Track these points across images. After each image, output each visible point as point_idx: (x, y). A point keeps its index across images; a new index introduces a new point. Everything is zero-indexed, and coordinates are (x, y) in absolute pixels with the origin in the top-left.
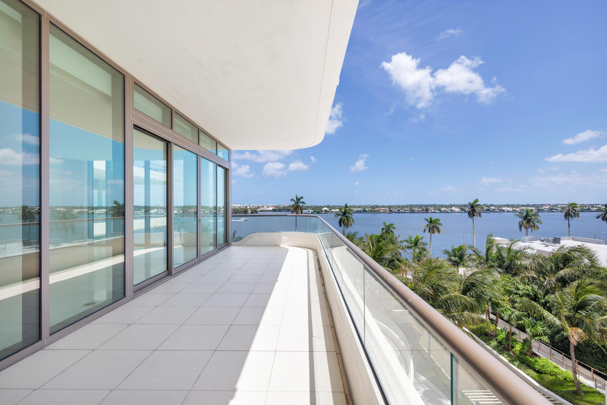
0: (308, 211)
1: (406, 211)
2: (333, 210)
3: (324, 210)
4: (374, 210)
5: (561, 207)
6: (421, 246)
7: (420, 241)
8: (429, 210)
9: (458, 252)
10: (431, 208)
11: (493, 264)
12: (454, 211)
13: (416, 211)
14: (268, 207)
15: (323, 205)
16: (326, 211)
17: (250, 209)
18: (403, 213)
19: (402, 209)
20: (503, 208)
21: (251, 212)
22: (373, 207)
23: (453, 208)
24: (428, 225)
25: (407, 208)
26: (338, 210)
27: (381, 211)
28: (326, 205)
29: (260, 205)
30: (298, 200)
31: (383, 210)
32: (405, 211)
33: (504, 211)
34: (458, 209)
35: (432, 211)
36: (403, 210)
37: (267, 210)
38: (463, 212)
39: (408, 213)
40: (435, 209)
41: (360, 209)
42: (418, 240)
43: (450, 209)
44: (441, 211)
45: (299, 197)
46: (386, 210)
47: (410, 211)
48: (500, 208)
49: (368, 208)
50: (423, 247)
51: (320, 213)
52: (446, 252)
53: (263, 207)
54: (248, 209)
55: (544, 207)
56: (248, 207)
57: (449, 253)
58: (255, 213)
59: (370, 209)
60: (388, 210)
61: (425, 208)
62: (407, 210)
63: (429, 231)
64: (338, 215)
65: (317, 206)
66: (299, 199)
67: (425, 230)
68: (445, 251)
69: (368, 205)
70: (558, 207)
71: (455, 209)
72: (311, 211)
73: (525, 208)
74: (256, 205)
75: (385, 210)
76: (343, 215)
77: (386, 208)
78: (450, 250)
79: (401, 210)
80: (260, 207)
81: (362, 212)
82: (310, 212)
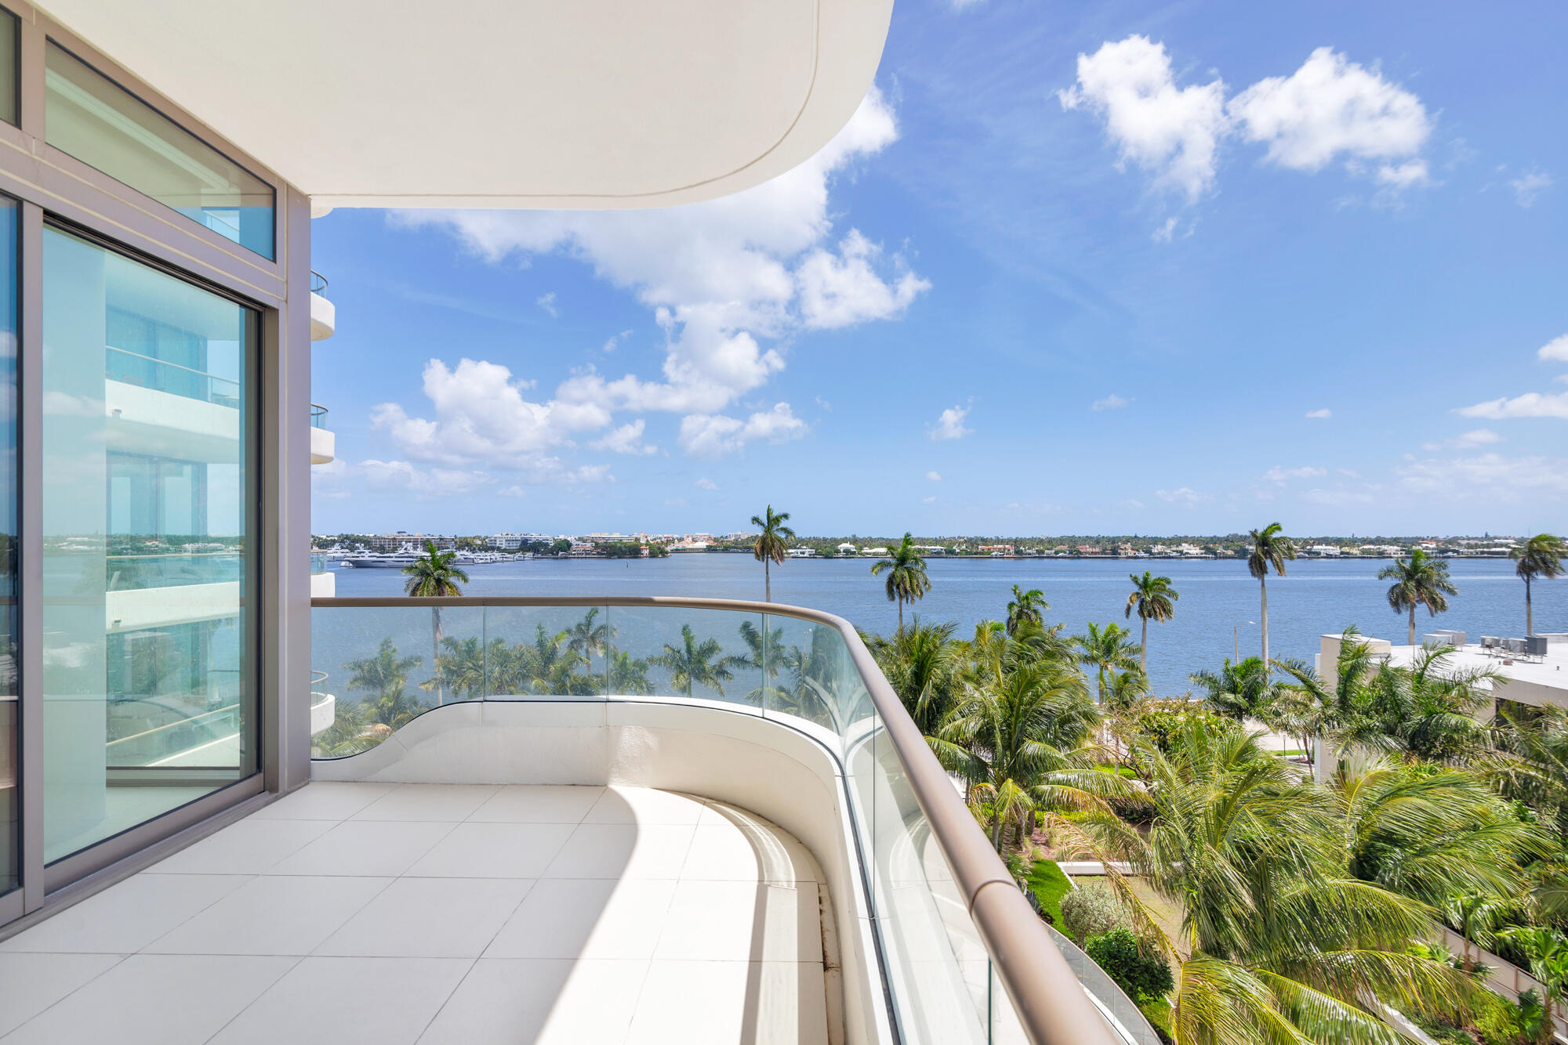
0: (802, 553)
1: (1061, 554)
2: (866, 550)
3: (842, 550)
4: (975, 550)
5: (1468, 544)
6: (1123, 656)
7: (1120, 642)
8: (1119, 551)
9: (1243, 677)
10: (1126, 546)
11: (1366, 721)
12: (1186, 553)
13: (1086, 553)
14: (694, 540)
15: (839, 536)
16: (847, 551)
17: (646, 545)
18: (1053, 557)
19: (1049, 547)
20: (1316, 548)
21: (650, 553)
22: (972, 542)
23: (1185, 547)
24: (1138, 594)
25: (1062, 546)
26: (883, 550)
27: (993, 554)
28: (849, 536)
29: (675, 536)
30: (773, 521)
31: (1000, 549)
32: (1056, 553)
33: (1319, 553)
34: (1198, 548)
35: (1129, 555)
36: (1053, 551)
37: (692, 549)
38: (1211, 556)
39: (1065, 558)
40: (1136, 548)
41: (938, 547)
42: (1115, 640)
43: (1175, 549)
44: (1151, 553)
45: (775, 514)
46: (1006, 551)
47: (1071, 553)
48: (1309, 547)
49: (959, 546)
50: (1129, 658)
51: (831, 558)
52: (1205, 678)
53: (681, 540)
54: (642, 545)
55: (1424, 545)
56: (643, 541)
57: (1215, 682)
58: (660, 556)
59: (964, 547)
60: (1011, 551)
61: (1109, 547)
62: (1062, 552)
63: (1141, 612)
64: (884, 565)
65: (825, 540)
66: (777, 520)
67: (1128, 609)
68: (1202, 675)
69: (959, 538)
70: (1459, 545)
71: (1189, 547)
72: (808, 551)
73: (1372, 547)
74: (663, 536)
75: (1005, 549)
76: (897, 566)
77: (1007, 546)
78: (1218, 673)
79: (1046, 551)
80: (674, 539)
81: (944, 555)
82: (805, 555)
